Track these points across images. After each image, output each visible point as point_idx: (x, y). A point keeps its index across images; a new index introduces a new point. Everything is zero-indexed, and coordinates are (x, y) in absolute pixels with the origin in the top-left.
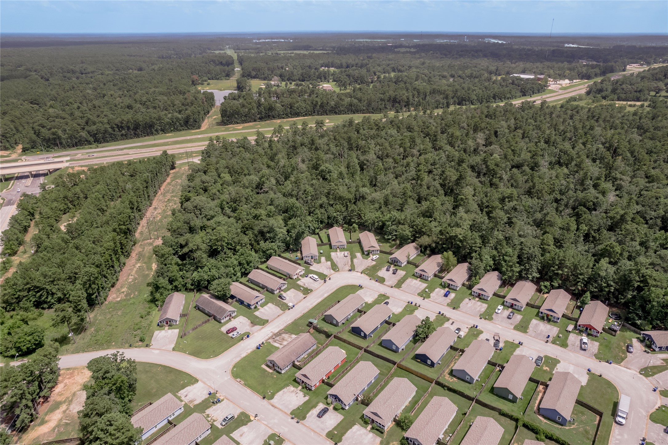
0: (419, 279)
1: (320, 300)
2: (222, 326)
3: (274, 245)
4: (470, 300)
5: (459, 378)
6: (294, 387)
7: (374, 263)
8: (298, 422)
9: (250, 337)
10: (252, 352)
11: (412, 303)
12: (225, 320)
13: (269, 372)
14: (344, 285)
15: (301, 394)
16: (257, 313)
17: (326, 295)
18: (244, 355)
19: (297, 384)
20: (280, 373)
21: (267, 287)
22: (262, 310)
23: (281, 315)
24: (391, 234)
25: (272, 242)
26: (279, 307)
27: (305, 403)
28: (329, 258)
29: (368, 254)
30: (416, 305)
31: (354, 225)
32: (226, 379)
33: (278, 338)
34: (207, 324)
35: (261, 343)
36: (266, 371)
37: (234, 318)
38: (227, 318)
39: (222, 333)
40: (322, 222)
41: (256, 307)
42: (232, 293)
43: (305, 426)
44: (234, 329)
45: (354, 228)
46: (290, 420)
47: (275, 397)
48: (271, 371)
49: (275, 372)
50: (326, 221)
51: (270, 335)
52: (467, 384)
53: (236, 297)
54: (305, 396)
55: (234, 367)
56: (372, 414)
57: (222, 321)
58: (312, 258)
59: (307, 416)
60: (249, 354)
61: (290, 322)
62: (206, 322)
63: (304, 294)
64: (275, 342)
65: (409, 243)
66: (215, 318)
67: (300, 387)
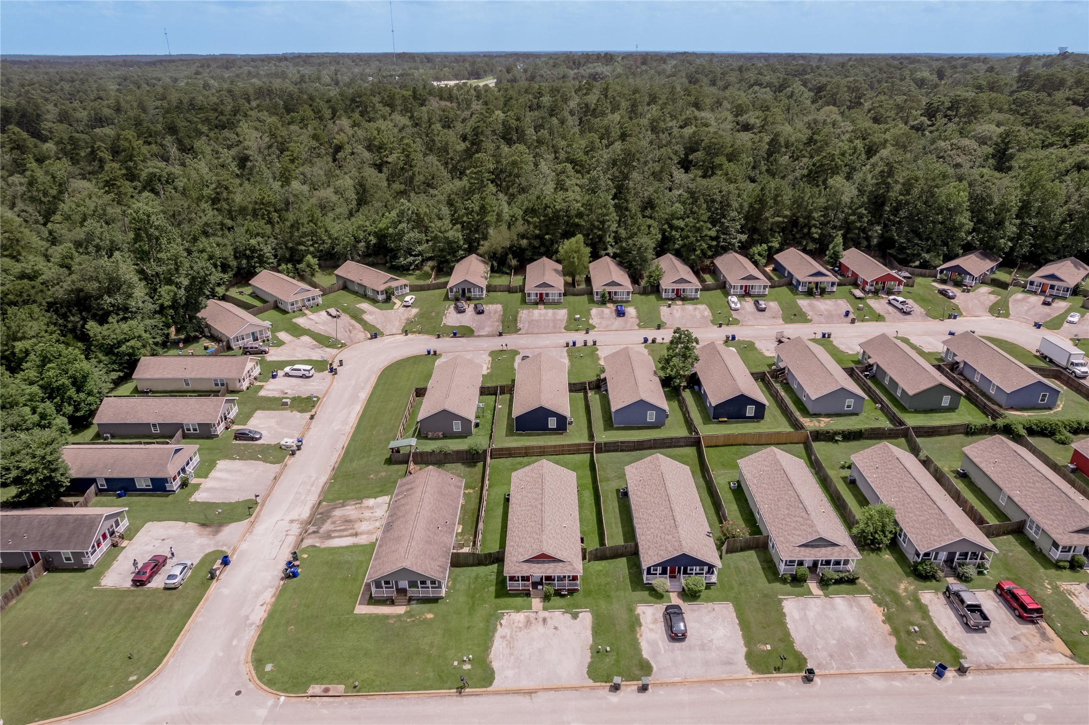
0: (541, 307)
1: (357, 409)
2: (100, 574)
3: (137, 326)
4: (669, 306)
5: (828, 415)
6: (518, 610)
7: (414, 311)
8: (644, 688)
9: (233, 559)
10: (281, 593)
11: (574, 344)
12: (99, 553)
13: (399, 616)
14: (386, 363)
15: (558, 617)
16: (199, 497)
17: (364, 395)
18: (259, 615)
19: (519, 600)
20: (435, 600)
21: (180, 426)
22: (206, 483)
23: (281, 473)
24: (409, 252)
25: (125, 319)
26: (259, 459)
27: (598, 629)
28: (297, 331)
29: (388, 299)
30: (585, 344)
31: (309, 257)
32: (262, 712)
33: (327, 527)
34: (28, 596)
35: (289, 557)
36: (387, 617)
37: (128, 535)
38: (105, 545)
39: (117, 593)
40: (225, 268)
41: (184, 484)
42: (74, 473)
43: (674, 684)
44: (157, 564)
45: (309, 266)
46: (614, 698)
47: (495, 665)
48: (400, 610)
49: (415, 606)
50: (234, 263)
51: (296, 529)
52: (853, 417)
53: (93, 481)
54: (575, 616)
55: (258, 663)
56: (808, 550)
57: (92, 560)
58: (256, 339)
59: (645, 655)
60: (275, 605)
61: (324, 479)
62: (18, 590)
63: (302, 411)
64: (328, 536)
65: (463, 258)
66: (52, 564)
67: (536, 603)
